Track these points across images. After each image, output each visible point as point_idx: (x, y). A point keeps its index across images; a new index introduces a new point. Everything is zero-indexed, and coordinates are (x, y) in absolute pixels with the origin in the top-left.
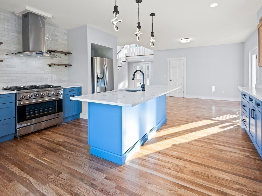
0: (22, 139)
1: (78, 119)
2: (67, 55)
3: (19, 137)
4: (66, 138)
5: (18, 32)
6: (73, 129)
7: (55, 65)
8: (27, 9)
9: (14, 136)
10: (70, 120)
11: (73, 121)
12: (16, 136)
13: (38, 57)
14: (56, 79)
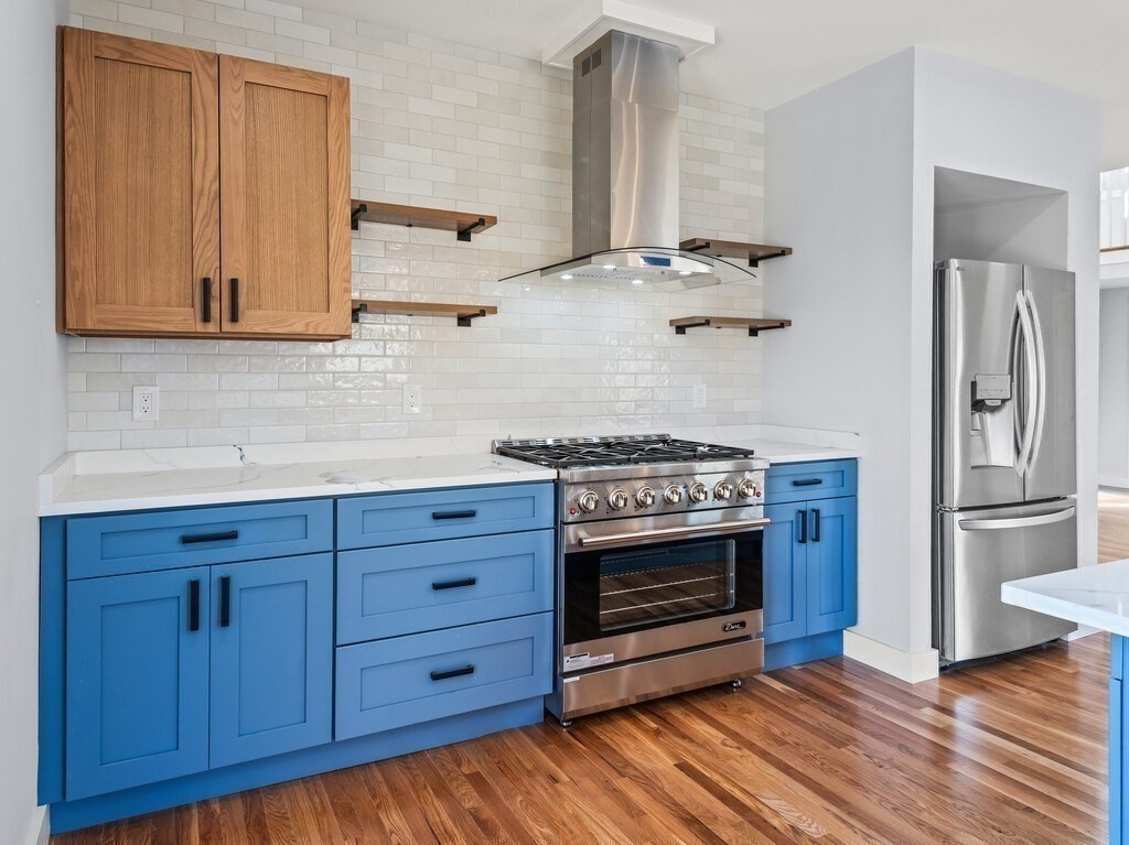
0: (578, 733)
1: (836, 661)
2: (760, 263)
3: (567, 721)
4: (837, 816)
5: (552, 160)
6: (845, 745)
7: (707, 322)
8: (606, 13)
9: (545, 709)
10: (792, 660)
11: (805, 670)
12: (554, 711)
13: (634, 282)
14: (704, 405)
